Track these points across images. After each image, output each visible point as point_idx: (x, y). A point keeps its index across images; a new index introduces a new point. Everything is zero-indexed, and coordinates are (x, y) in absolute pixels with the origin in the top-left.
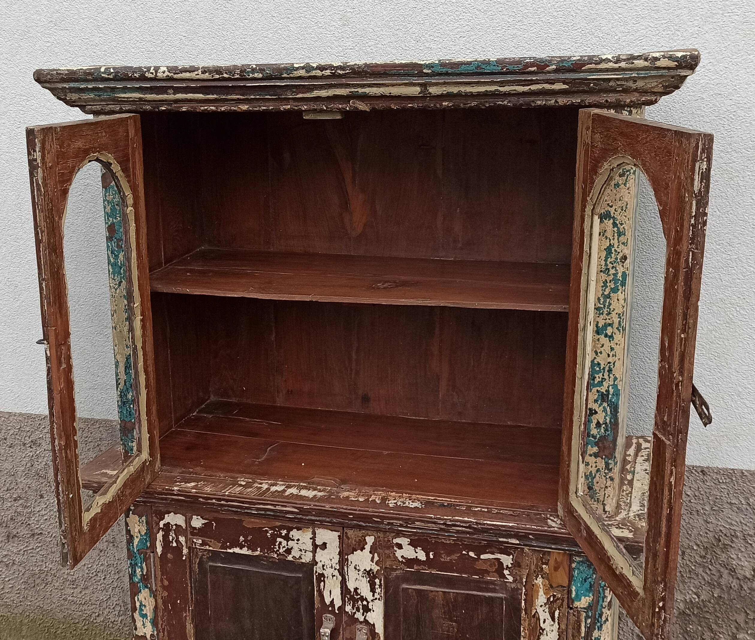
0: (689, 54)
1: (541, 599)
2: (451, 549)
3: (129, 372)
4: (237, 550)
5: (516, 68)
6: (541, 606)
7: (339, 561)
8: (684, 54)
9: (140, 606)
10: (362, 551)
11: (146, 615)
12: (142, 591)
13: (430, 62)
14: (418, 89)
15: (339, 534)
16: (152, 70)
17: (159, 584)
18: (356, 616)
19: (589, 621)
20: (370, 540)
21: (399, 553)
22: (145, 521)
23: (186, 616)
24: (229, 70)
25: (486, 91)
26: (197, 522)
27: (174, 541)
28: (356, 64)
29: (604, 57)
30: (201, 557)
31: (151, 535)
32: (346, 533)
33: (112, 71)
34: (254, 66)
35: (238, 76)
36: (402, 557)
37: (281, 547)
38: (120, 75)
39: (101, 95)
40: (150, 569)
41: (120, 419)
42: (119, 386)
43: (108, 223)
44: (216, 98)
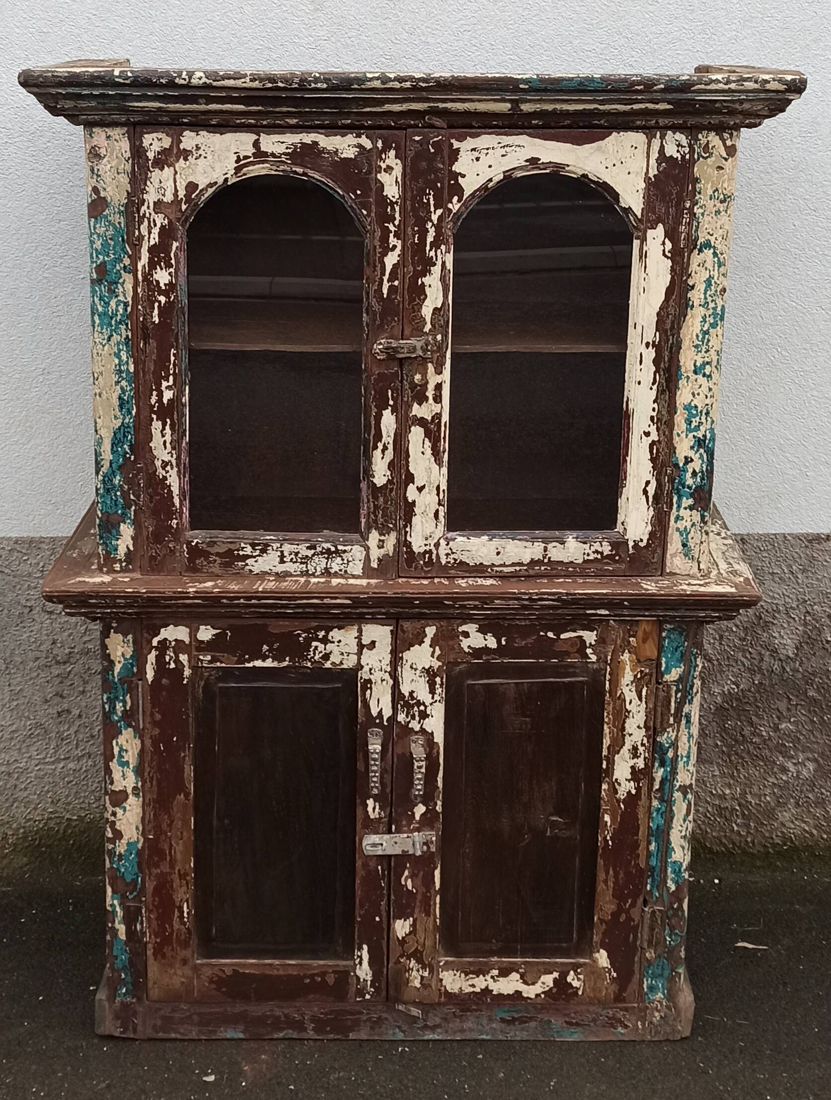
0: (798, 77)
1: (628, 676)
2: (525, 632)
3: (117, 450)
4: (258, 663)
5: (622, 86)
6: (627, 685)
7: (391, 662)
8: (794, 77)
9: (120, 752)
10: (420, 645)
11: (128, 762)
12: (123, 731)
13: (527, 76)
15: (391, 628)
16: (184, 75)
17: (148, 719)
18: (410, 726)
19: (679, 695)
20: (431, 631)
21: (465, 644)
22: (131, 641)
23: (185, 756)
24: (285, 79)
26: (206, 633)
27: (172, 662)
28: (441, 77)
29: (714, 77)
30: (208, 678)
31: (139, 658)
32: (402, 626)
33: (129, 74)
34: (318, 75)
35: (297, 86)
36: (469, 647)
37: (317, 652)
38: (139, 80)
39: (107, 103)
40: (136, 702)
41: (101, 511)
42: (102, 469)
43: (96, 262)
44: (260, 110)
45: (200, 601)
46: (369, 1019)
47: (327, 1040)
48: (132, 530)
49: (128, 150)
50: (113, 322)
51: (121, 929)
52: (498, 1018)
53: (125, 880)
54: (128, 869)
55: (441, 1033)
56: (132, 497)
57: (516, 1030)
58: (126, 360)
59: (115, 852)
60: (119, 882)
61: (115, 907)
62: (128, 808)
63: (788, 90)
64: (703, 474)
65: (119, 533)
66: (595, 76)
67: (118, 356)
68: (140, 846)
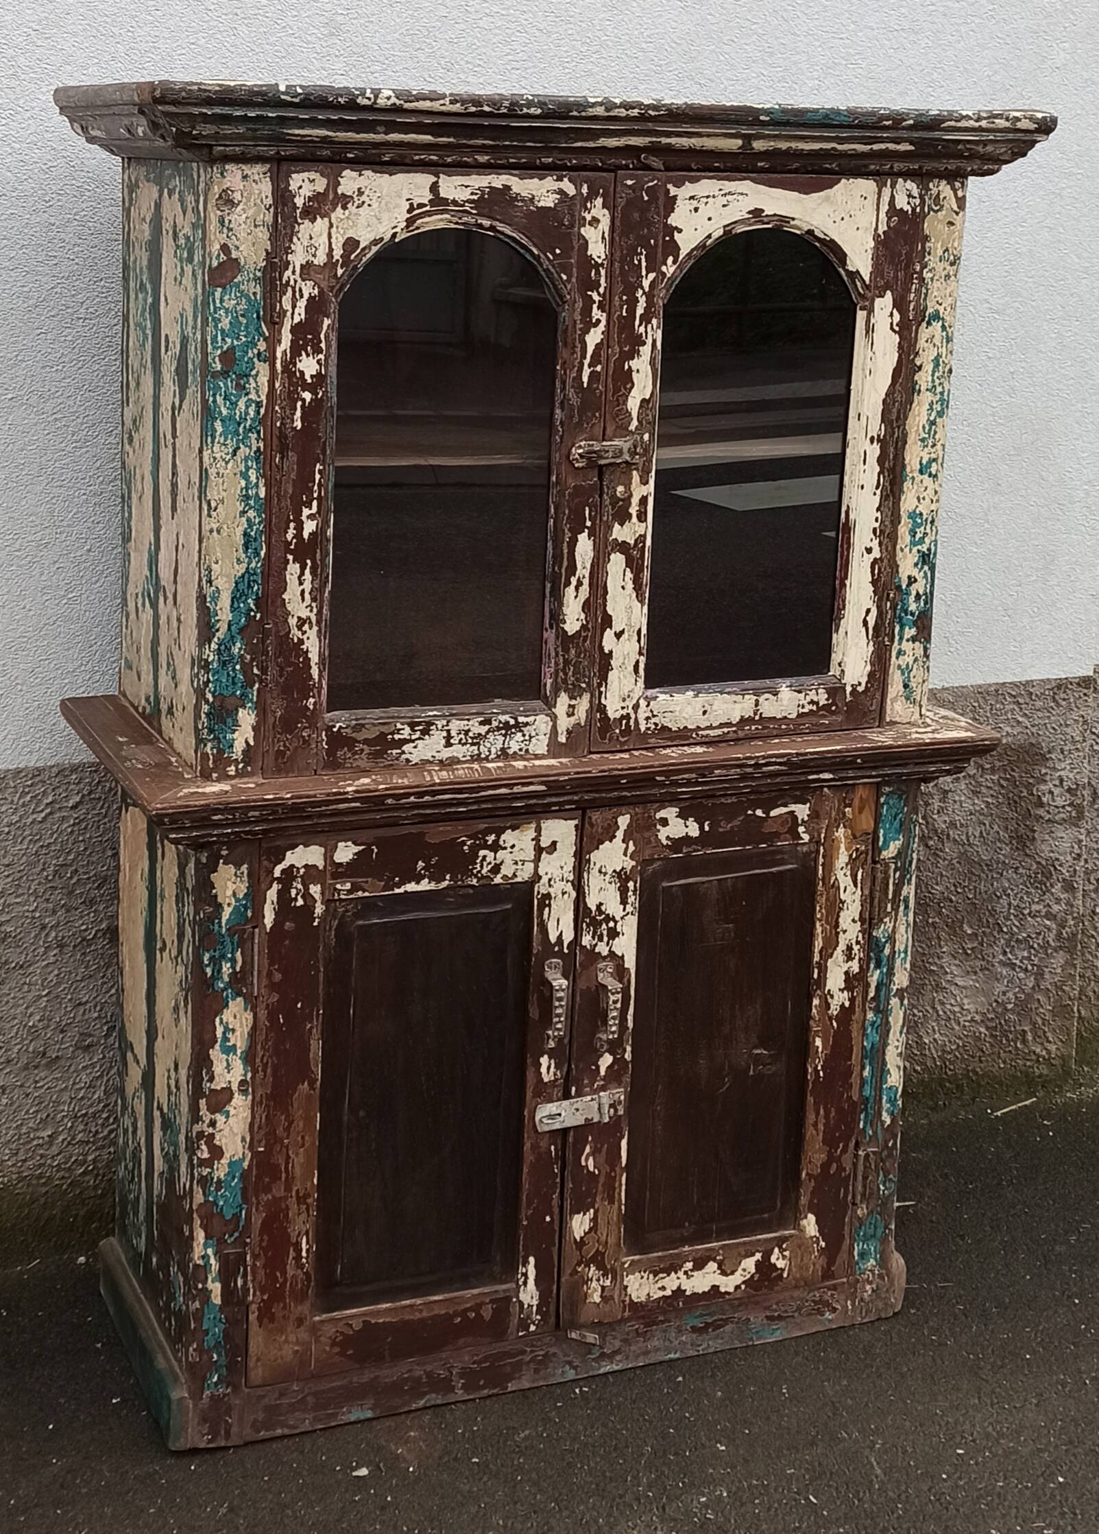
0: (1049, 115)
1: (842, 858)
2: (731, 812)
3: (239, 607)
4: (411, 887)
5: (870, 121)
6: (842, 869)
7: (574, 867)
8: (1044, 115)
9: (224, 1033)
10: (611, 841)
11: (234, 1046)
12: (230, 1004)
13: (769, 106)
14: (740, 142)
15: (576, 822)
16: (368, 93)
17: (265, 982)
18: (597, 950)
19: (898, 874)
20: (624, 821)
21: (663, 834)
22: (246, 872)
23: (311, 1028)
24: (493, 102)
25: (821, 149)
26: (345, 852)
27: (299, 897)
28: (673, 104)
29: (964, 113)
30: (343, 916)
31: (255, 897)
32: (590, 818)
33: (300, 91)
34: (530, 98)
35: (505, 111)
36: (668, 838)
37: (485, 864)
38: (312, 98)
39: (259, 129)
40: (249, 959)
41: (213, 694)
42: (217, 634)
43: (222, 347)
44: (450, 142)
45: (358, 804)
46: (532, 1360)
47: (480, 1399)
48: (253, 716)
49: (270, 195)
50: (241, 430)
51: (215, 1288)
52: (688, 1328)
53: (223, 1216)
54: (228, 1201)
55: (620, 1361)
56: (255, 671)
57: (709, 1340)
58: (255, 481)
59: (212, 1179)
60: (216, 1221)
61: (209, 1257)
62: (232, 1112)
63: (1038, 131)
64: (927, 597)
65: (236, 723)
66: (841, 108)
67: (245, 476)
68: (246, 1164)
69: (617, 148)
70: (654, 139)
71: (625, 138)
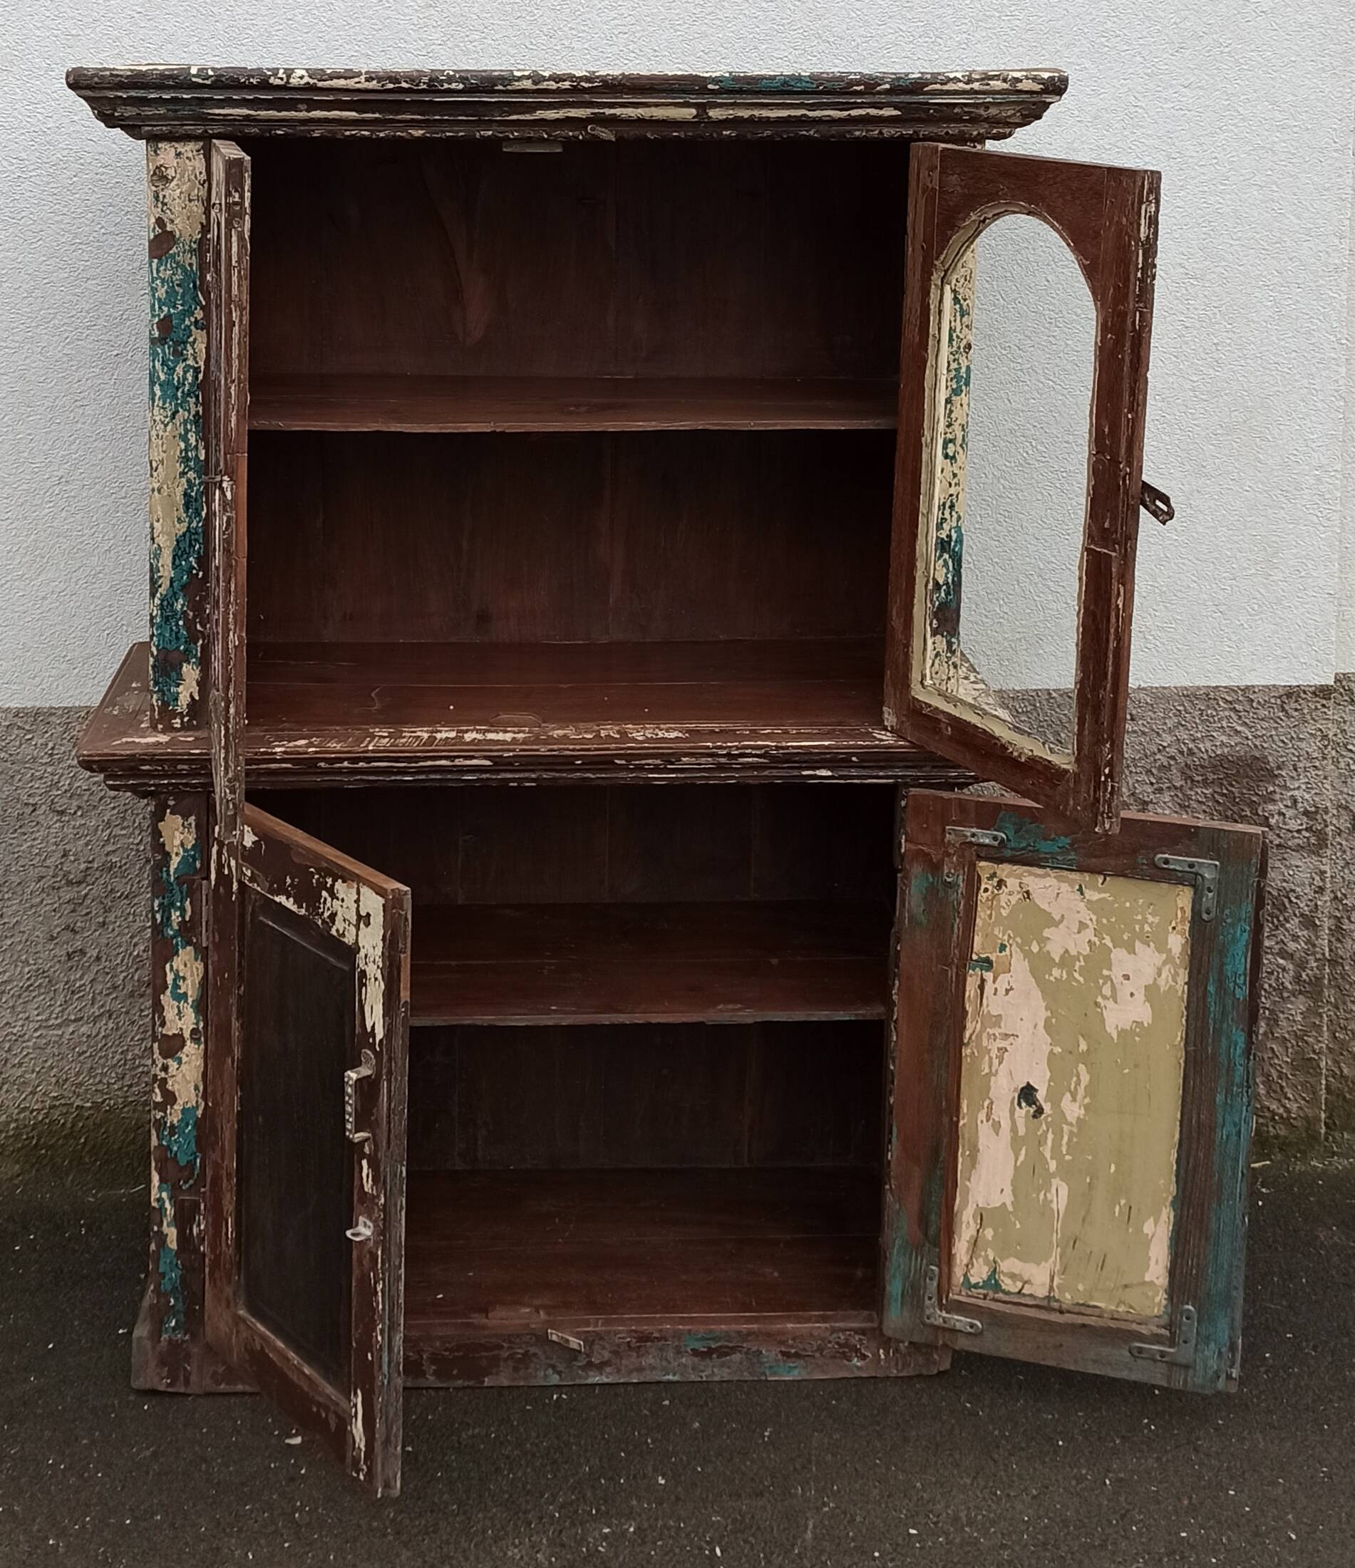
0: (1057, 75)
3: (181, 565)
5: (838, 85)
8: (1051, 75)
9: (175, 980)
11: (185, 994)
12: (180, 951)
13: (718, 74)
14: (694, 111)
16: (281, 74)
22: (193, 825)
23: (232, 1005)
24: (410, 78)
25: (790, 116)
28: (608, 75)
29: (952, 76)
31: (201, 850)
33: (211, 73)
34: (451, 73)
35: (425, 87)
38: (223, 79)
39: (179, 110)
40: (198, 911)
41: (157, 647)
42: (160, 590)
43: (159, 315)
44: (376, 118)
45: (289, 766)
46: (511, 1357)
47: (454, 1388)
48: (198, 672)
49: (204, 171)
50: (179, 394)
51: (172, 1233)
52: (689, 1350)
53: (178, 1162)
54: (182, 1147)
55: (611, 1374)
56: (199, 627)
57: (713, 1367)
58: (194, 443)
59: (166, 1123)
60: (170, 1166)
61: (164, 1202)
62: (185, 1059)
63: (1045, 91)
65: (180, 677)
66: (803, 74)
67: (184, 438)
68: (199, 1113)
69: (557, 120)
70: (597, 111)
71: (564, 110)
